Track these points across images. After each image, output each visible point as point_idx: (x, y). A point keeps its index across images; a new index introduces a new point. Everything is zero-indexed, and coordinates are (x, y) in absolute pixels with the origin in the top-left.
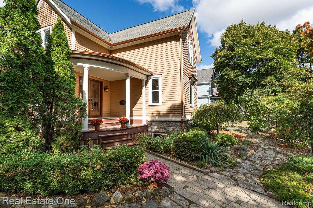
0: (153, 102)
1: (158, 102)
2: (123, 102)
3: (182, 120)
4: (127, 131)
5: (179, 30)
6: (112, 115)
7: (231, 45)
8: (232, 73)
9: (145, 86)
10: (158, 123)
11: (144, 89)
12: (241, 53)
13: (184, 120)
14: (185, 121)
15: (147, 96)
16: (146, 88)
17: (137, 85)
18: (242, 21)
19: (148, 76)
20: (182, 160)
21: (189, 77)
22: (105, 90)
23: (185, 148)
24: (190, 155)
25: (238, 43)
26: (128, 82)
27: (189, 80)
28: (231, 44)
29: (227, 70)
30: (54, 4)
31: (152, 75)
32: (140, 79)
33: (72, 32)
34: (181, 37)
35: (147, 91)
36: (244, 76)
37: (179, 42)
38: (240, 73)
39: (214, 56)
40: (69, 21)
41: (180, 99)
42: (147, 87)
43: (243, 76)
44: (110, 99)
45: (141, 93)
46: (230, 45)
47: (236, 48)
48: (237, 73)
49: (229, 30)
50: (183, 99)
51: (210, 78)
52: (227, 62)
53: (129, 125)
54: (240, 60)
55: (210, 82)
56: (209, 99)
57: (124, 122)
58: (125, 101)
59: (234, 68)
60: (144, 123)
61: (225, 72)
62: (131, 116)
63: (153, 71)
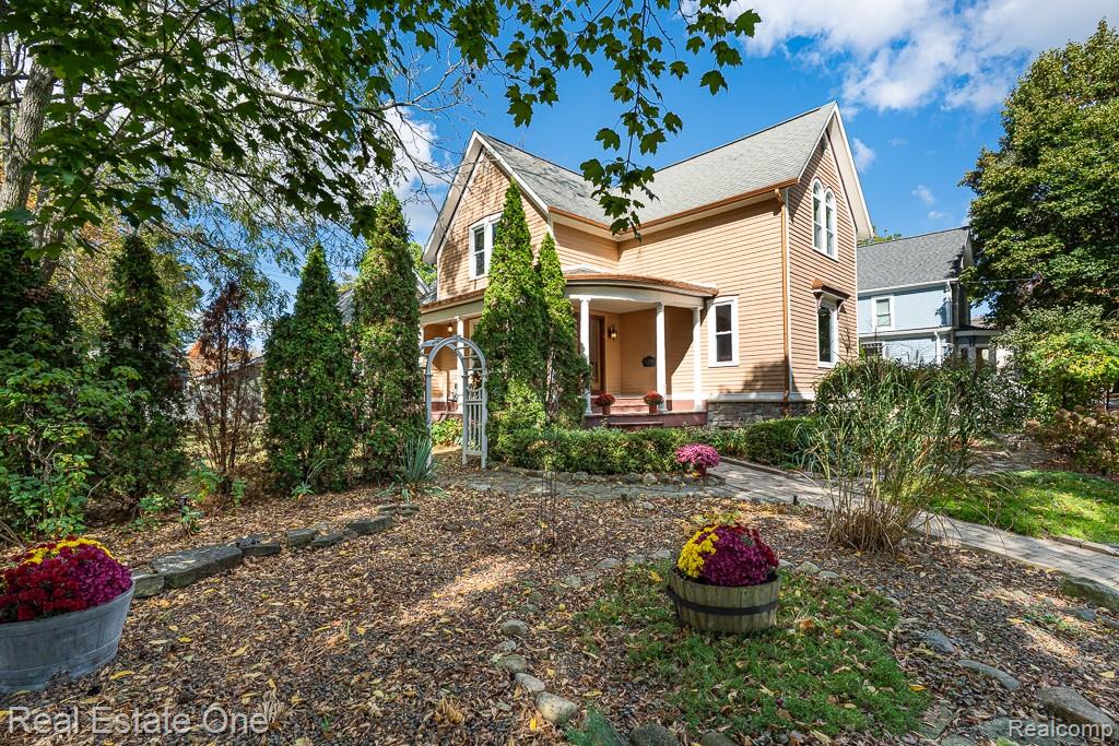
0: (719, 360)
1: (731, 359)
2: (650, 362)
3: (786, 398)
4: (661, 418)
5: (777, 191)
6: (626, 391)
7: (1028, 144)
8: (1025, 247)
9: (699, 323)
10: (730, 407)
11: (697, 330)
12: (1062, 172)
13: (793, 398)
14: (797, 403)
15: (704, 346)
16: (703, 328)
17: (681, 323)
18: (1102, 26)
19: (707, 300)
20: (757, 462)
21: (814, 293)
22: (609, 335)
23: (762, 441)
24: (772, 455)
25: (1057, 131)
26: (661, 318)
27: (815, 301)
28: (1031, 137)
29: (1004, 238)
30: (510, 170)
31: (714, 297)
32: (688, 309)
33: (547, 225)
34: (784, 203)
35: (705, 334)
36: (1078, 252)
37: (780, 214)
38: (1058, 244)
39: (974, 180)
40: (545, 207)
41: (782, 351)
42: (704, 324)
43: (1076, 252)
44: (622, 353)
45: (690, 339)
46: (1026, 140)
47: (1046, 154)
48: (1046, 246)
49: (1041, 74)
50: (790, 350)
51: (951, 265)
52: (1005, 210)
53: (664, 409)
54: (1057, 198)
55: (948, 281)
56: (938, 340)
57: (654, 401)
58: (655, 359)
59: (1033, 230)
60: (698, 406)
61: (995, 245)
62: (669, 391)
63: (717, 287)
